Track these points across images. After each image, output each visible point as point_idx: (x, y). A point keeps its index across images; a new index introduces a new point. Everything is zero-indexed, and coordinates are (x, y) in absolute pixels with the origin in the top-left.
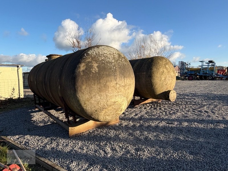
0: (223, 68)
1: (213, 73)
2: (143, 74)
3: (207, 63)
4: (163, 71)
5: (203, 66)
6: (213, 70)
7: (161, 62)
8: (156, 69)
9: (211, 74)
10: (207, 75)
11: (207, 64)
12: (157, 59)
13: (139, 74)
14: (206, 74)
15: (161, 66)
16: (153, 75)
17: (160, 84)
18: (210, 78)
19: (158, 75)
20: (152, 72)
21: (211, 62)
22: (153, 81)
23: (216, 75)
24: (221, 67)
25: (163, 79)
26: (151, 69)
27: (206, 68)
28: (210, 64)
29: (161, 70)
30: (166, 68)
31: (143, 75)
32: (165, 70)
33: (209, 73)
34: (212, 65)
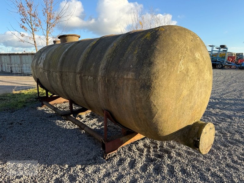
0: (232, 54)
1: (224, 61)
2: (125, 77)
3: (217, 48)
4: (187, 71)
5: (213, 52)
6: (224, 58)
7: (181, 43)
8: (165, 64)
9: (221, 61)
10: (217, 63)
11: (218, 50)
12: (168, 32)
13: (116, 76)
14: (215, 61)
15: (180, 55)
16: (156, 83)
17: (176, 109)
18: (220, 66)
19: (171, 83)
20: (154, 73)
21: (222, 47)
22: (155, 103)
23: (227, 63)
24: (230, 53)
25: (185, 92)
26: (151, 64)
27: (216, 54)
28: (222, 50)
29: (181, 66)
30: (194, 59)
31: (126, 81)
32: (191, 66)
33: (219, 60)
34: (224, 51)
